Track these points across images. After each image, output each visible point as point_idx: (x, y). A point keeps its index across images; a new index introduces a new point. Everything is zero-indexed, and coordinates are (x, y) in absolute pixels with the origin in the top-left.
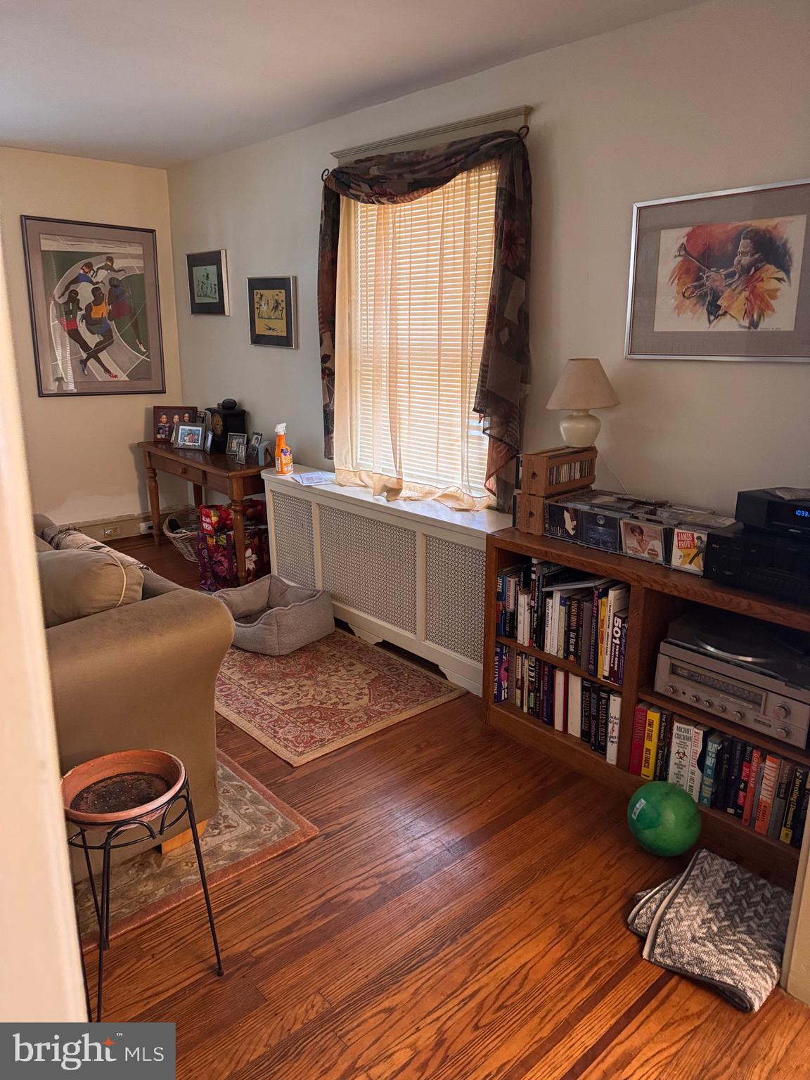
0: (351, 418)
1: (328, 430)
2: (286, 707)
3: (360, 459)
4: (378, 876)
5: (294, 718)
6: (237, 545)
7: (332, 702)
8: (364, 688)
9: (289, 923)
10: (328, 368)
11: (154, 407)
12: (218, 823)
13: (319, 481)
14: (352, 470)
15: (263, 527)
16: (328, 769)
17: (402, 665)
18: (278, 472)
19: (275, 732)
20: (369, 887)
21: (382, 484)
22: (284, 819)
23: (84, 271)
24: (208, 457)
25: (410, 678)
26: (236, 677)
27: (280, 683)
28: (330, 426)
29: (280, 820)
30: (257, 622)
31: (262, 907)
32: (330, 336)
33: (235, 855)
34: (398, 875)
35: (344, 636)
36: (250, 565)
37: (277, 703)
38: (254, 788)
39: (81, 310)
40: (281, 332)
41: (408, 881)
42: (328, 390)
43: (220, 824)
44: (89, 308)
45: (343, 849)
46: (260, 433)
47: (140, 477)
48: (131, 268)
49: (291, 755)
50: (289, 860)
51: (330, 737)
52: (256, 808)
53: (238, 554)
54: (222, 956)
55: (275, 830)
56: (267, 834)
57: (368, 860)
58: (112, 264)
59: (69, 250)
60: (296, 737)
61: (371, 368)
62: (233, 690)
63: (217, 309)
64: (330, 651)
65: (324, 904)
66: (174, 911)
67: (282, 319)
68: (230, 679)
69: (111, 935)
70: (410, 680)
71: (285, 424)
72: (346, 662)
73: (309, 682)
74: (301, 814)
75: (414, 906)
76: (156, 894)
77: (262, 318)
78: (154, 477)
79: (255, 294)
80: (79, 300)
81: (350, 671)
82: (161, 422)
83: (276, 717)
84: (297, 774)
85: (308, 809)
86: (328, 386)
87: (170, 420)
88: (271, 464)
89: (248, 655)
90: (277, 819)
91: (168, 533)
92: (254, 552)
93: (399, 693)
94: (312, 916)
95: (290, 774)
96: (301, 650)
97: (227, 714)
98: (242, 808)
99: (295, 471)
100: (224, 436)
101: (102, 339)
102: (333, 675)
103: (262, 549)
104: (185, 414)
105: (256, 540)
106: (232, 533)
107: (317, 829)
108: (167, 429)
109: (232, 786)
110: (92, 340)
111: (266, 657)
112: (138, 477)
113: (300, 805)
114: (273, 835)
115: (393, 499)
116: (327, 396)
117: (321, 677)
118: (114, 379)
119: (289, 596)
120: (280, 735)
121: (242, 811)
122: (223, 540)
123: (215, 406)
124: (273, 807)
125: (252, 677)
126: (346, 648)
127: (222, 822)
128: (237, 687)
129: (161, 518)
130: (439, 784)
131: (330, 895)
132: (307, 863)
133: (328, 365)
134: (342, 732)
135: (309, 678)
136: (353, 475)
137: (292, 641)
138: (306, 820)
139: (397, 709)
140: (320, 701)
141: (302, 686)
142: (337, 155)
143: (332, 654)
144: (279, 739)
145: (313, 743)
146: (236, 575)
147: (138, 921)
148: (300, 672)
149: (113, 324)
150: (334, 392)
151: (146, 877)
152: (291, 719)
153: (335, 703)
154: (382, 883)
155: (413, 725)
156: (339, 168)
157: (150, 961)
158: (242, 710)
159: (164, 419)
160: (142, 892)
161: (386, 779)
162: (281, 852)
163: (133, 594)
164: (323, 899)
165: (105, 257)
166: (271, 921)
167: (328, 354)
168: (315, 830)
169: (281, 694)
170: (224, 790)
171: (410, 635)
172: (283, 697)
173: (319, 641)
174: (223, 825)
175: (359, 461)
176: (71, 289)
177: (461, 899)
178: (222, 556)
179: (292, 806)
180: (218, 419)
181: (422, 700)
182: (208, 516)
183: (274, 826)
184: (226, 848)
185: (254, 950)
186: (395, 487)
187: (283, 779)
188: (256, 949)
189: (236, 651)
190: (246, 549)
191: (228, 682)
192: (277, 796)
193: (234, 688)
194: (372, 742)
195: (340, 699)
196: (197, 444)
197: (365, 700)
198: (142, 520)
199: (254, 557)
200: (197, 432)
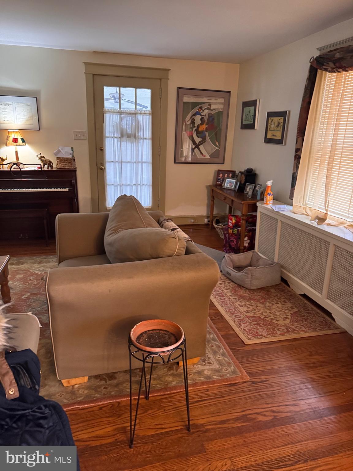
0: (306, 180)
1: (293, 186)
2: (248, 314)
3: (308, 201)
4: (273, 412)
5: (251, 321)
6: (241, 235)
7: (271, 318)
8: (289, 315)
9: (225, 419)
10: (298, 155)
11: (218, 170)
12: (205, 359)
13: (283, 210)
14: (302, 206)
15: (254, 228)
16: (261, 350)
17: (312, 308)
18: (265, 204)
19: (240, 325)
20: (267, 416)
21: (316, 215)
22: (235, 368)
23: (199, 111)
24: (236, 193)
25: (314, 316)
26: (229, 294)
27: (248, 302)
28: (294, 184)
29: (232, 367)
30: (243, 271)
31: (215, 406)
32: (301, 139)
33: (208, 377)
34: (284, 415)
35: (284, 287)
36: (246, 244)
37: (245, 311)
38: (225, 348)
39: (195, 127)
40: (279, 137)
41: (289, 420)
42: (296, 166)
43: (206, 361)
44: (198, 126)
45: (259, 392)
46: (261, 184)
47: (208, 199)
48: (218, 109)
49: (245, 338)
50: (232, 388)
51: (266, 335)
52: (224, 358)
53: (241, 238)
54: (191, 423)
55: (229, 371)
56: (225, 372)
57: (270, 402)
58: (211, 107)
59: (195, 101)
60: (249, 330)
61: (320, 156)
62: (226, 300)
63: (251, 126)
64: (275, 293)
65: (243, 416)
66: (178, 394)
67: (280, 131)
68: (226, 294)
69: (151, 394)
70: (314, 317)
71: (272, 181)
72: (282, 300)
73: (262, 305)
74: (243, 368)
75: (288, 435)
76: (172, 383)
77: (271, 130)
78: (213, 200)
79: (269, 119)
80: (195, 123)
81: (283, 305)
82: (220, 177)
83: (242, 318)
84: (246, 348)
85: (247, 366)
86: (296, 164)
87: (223, 176)
88: (262, 199)
89: (236, 285)
90: (231, 367)
91: (215, 225)
92: (249, 239)
93: (307, 322)
94: (237, 419)
95: (243, 347)
96: (262, 289)
97: (221, 310)
98: (217, 356)
99: (273, 204)
100: (245, 184)
101: (202, 140)
102: (274, 305)
103: (252, 238)
104: (230, 173)
105: (250, 234)
106: (240, 229)
107: (249, 378)
108: (222, 180)
109: (215, 344)
110: (198, 140)
111: (244, 288)
112: (207, 199)
113: (244, 363)
114: (228, 374)
115: (321, 223)
116: (295, 169)
117: (268, 304)
118: (204, 157)
119: (261, 262)
120: (242, 327)
121: (217, 358)
122: (235, 231)
123: (243, 171)
124: (231, 360)
125: (236, 296)
126: (284, 293)
127: (207, 360)
128: (228, 299)
129: (214, 217)
130: (318, 375)
131: (247, 412)
132: (240, 392)
133: (298, 153)
134: (272, 334)
135: (262, 303)
136: (302, 209)
137: (257, 284)
138: (244, 372)
139: (304, 331)
140: (265, 316)
141: (258, 306)
142: (319, 49)
143: (276, 294)
144: (241, 328)
145: (256, 335)
146: (239, 248)
147: (162, 392)
148: (258, 299)
149: (207, 134)
150: (299, 167)
151: (170, 374)
152: (249, 321)
153: (272, 319)
154: (275, 416)
155: (311, 341)
156: (320, 55)
157: (163, 412)
158: (228, 310)
159: (221, 175)
160: (167, 380)
161: (289, 364)
162: (230, 383)
163: (181, 252)
164: (244, 413)
165: (208, 104)
166: (216, 415)
167: (299, 148)
168: (248, 378)
169: (247, 307)
170: (212, 345)
171: (319, 295)
172: (248, 309)
173: (271, 286)
174: (207, 361)
175: (307, 202)
176: (192, 118)
177: (315, 441)
178: (234, 238)
179: (240, 363)
180: (243, 177)
181: (319, 330)
182: (231, 220)
183: (229, 370)
184: (206, 372)
185: (206, 425)
186: (323, 218)
187: (239, 348)
188: (208, 425)
189: (231, 282)
190: (245, 237)
191: (225, 295)
192: (234, 355)
193: (227, 299)
194: (287, 343)
195: (275, 318)
196: (232, 187)
197: (287, 322)
198: (206, 217)
199: (248, 241)
200: (233, 182)
